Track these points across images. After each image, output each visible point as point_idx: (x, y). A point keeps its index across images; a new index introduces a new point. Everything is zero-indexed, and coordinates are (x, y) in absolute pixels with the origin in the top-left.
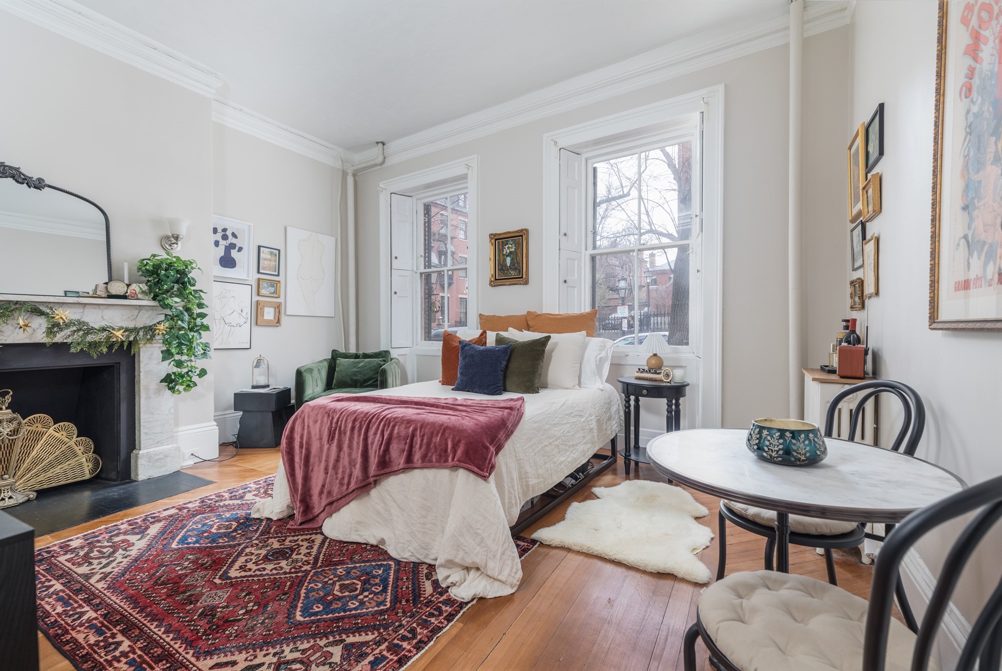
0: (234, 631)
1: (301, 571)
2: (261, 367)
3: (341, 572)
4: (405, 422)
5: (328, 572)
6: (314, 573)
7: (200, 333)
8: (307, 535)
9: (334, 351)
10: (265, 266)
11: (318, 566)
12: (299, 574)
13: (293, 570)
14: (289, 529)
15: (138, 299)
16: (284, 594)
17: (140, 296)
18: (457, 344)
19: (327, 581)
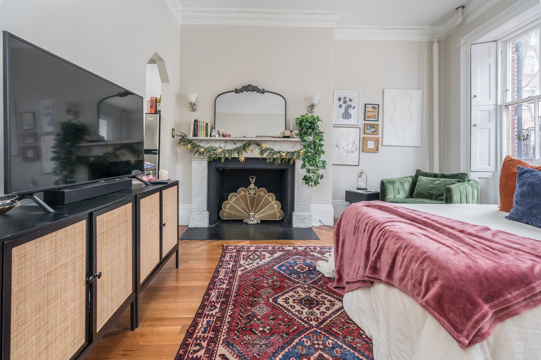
0: (247, 340)
1: (309, 323)
2: (362, 177)
3: (329, 344)
4: (396, 238)
5: (322, 336)
6: (314, 330)
7: (320, 155)
8: (334, 298)
9: (418, 171)
10: (369, 116)
11: (320, 327)
12: (306, 325)
13: (306, 320)
14: (328, 287)
15: (293, 138)
16: (287, 334)
17: (295, 136)
18: (516, 170)
19: (315, 344)
